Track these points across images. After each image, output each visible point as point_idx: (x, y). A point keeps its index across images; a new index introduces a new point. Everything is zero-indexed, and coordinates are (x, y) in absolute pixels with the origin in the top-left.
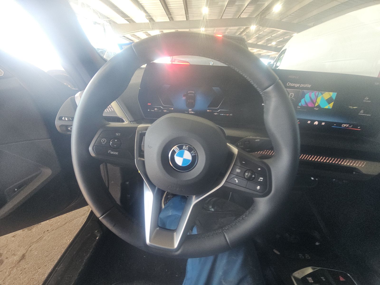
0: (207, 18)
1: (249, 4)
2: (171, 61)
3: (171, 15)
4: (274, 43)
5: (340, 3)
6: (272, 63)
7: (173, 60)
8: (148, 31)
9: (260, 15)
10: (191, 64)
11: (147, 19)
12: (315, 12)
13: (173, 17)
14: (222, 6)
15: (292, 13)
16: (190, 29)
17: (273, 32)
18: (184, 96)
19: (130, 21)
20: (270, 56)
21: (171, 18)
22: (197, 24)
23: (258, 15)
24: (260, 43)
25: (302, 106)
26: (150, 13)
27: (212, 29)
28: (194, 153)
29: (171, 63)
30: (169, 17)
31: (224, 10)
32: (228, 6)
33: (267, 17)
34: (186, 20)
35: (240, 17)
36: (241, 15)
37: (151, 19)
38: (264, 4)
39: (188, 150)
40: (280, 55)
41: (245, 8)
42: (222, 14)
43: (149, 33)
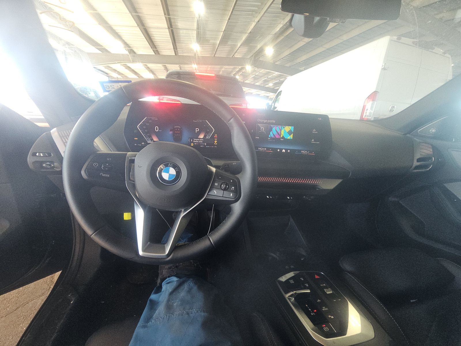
0: (199, 55)
1: (241, 45)
2: (158, 99)
3: (156, 48)
4: (271, 85)
5: (326, 49)
6: (270, 104)
7: (160, 98)
8: (127, 64)
9: (253, 56)
10: (182, 103)
11: (126, 50)
12: (304, 58)
13: (159, 51)
14: (214, 44)
15: (284, 57)
16: (180, 65)
17: (268, 73)
18: (171, 131)
19: (104, 50)
20: (269, 97)
21: (157, 52)
22: (187, 60)
23: (252, 56)
24: (257, 84)
25: (271, 138)
26: (130, 44)
27: (206, 66)
28: (178, 169)
29: (158, 101)
30: (153, 51)
31: (216, 48)
32: (220, 44)
33: (261, 59)
34: (174, 54)
35: (234, 57)
36: (235, 55)
37: (132, 51)
38: (257, 46)
39: (172, 167)
40: (277, 96)
41: (238, 48)
42: (215, 52)
43: (128, 66)
